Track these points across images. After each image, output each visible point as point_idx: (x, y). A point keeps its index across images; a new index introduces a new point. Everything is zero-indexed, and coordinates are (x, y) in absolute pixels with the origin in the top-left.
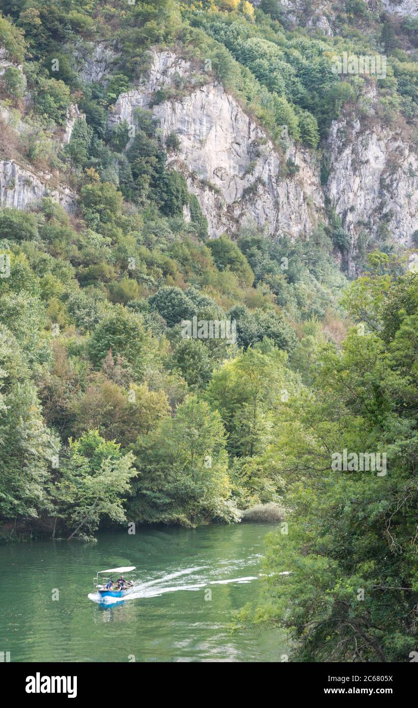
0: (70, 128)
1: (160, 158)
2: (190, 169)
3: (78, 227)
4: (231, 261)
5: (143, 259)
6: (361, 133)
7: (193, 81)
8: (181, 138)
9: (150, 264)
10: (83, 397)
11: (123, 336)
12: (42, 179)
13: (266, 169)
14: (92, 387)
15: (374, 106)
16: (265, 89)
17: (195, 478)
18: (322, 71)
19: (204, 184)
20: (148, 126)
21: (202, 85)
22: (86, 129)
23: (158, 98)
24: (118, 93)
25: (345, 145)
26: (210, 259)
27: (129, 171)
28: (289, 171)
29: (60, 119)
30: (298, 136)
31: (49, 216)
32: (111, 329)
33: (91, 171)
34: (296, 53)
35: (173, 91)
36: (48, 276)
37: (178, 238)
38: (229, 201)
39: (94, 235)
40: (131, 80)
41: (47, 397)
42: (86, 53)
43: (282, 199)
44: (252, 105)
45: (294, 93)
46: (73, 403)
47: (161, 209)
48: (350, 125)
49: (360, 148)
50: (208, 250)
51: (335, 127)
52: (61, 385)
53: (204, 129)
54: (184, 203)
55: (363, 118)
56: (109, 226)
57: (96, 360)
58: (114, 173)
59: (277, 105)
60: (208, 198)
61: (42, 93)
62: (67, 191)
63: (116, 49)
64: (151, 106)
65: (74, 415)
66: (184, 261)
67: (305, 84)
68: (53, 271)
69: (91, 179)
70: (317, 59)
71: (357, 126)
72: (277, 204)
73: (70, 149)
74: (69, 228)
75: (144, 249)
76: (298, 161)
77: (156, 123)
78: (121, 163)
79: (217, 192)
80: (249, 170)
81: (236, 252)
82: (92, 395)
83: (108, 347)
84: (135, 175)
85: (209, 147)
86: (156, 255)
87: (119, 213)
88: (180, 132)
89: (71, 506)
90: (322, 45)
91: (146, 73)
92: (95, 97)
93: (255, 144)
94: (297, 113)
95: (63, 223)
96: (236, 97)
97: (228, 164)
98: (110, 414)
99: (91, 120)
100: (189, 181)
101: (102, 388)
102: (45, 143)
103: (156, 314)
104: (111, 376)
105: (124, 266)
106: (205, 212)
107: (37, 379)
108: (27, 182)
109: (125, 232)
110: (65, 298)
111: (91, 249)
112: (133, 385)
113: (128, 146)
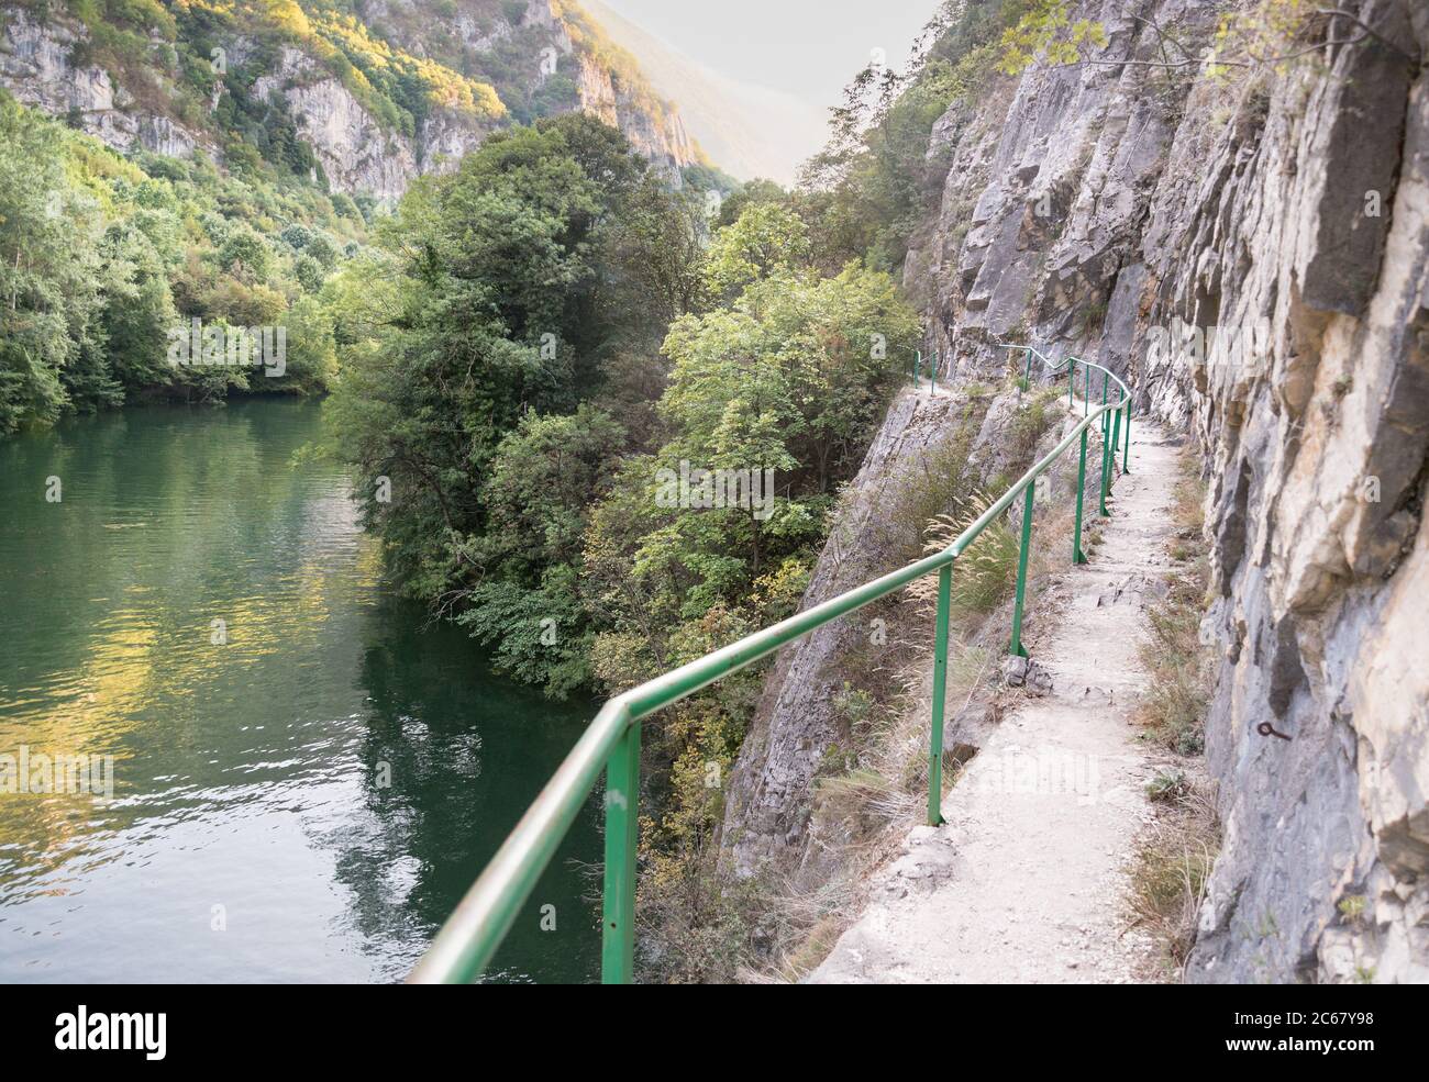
0: (216, 99)
1: (293, 131)
2: (316, 141)
3: (224, 175)
4: (348, 211)
5: (277, 203)
6: (445, 130)
8: (308, 117)
9: (283, 207)
12: (193, 135)
13: (376, 148)
16: (374, 89)
17: (309, 358)
18: (418, 82)
19: (327, 153)
20: (283, 106)
21: (323, 78)
22: (232, 103)
24: (256, 76)
26: (331, 208)
27: (266, 137)
28: (392, 151)
29: (208, 91)
30: (398, 125)
31: (199, 164)
32: (239, 242)
33: (234, 134)
36: (190, 202)
37: (306, 191)
38: (347, 168)
39: (237, 181)
40: (267, 67)
41: (180, 291)
43: (387, 171)
44: (364, 99)
45: (397, 96)
46: (204, 297)
47: (293, 169)
48: (438, 123)
49: (445, 141)
50: (330, 202)
51: (427, 124)
52: (194, 283)
53: (327, 113)
54: (311, 166)
55: (448, 119)
56: (250, 176)
57: (225, 266)
58: (254, 137)
59: (384, 103)
60: (329, 166)
61: (192, 69)
62: (215, 147)
64: (284, 89)
65: (206, 307)
66: (310, 207)
69: (235, 141)
71: (444, 124)
72: (383, 174)
73: (217, 115)
74: (216, 175)
75: (278, 197)
76: (399, 145)
77: (288, 103)
78: (260, 131)
79: (338, 161)
80: (362, 147)
81: (352, 205)
82: (221, 292)
83: (236, 255)
84: (271, 141)
85: (330, 126)
86: (288, 200)
87: (258, 168)
88: (308, 112)
89: (203, 377)
92: (238, 77)
93: (367, 128)
94: (398, 110)
95: (211, 170)
96: (351, 92)
97: (347, 143)
98: (234, 307)
99: (236, 95)
100: (315, 150)
101: (226, 287)
102: (195, 108)
103: (287, 243)
104: (239, 279)
105: (262, 207)
106: (328, 175)
107: (169, 275)
108: (180, 137)
109: (263, 182)
110: (202, 218)
111: (234, 193)
112: (256, 286)
113: (266, 119)
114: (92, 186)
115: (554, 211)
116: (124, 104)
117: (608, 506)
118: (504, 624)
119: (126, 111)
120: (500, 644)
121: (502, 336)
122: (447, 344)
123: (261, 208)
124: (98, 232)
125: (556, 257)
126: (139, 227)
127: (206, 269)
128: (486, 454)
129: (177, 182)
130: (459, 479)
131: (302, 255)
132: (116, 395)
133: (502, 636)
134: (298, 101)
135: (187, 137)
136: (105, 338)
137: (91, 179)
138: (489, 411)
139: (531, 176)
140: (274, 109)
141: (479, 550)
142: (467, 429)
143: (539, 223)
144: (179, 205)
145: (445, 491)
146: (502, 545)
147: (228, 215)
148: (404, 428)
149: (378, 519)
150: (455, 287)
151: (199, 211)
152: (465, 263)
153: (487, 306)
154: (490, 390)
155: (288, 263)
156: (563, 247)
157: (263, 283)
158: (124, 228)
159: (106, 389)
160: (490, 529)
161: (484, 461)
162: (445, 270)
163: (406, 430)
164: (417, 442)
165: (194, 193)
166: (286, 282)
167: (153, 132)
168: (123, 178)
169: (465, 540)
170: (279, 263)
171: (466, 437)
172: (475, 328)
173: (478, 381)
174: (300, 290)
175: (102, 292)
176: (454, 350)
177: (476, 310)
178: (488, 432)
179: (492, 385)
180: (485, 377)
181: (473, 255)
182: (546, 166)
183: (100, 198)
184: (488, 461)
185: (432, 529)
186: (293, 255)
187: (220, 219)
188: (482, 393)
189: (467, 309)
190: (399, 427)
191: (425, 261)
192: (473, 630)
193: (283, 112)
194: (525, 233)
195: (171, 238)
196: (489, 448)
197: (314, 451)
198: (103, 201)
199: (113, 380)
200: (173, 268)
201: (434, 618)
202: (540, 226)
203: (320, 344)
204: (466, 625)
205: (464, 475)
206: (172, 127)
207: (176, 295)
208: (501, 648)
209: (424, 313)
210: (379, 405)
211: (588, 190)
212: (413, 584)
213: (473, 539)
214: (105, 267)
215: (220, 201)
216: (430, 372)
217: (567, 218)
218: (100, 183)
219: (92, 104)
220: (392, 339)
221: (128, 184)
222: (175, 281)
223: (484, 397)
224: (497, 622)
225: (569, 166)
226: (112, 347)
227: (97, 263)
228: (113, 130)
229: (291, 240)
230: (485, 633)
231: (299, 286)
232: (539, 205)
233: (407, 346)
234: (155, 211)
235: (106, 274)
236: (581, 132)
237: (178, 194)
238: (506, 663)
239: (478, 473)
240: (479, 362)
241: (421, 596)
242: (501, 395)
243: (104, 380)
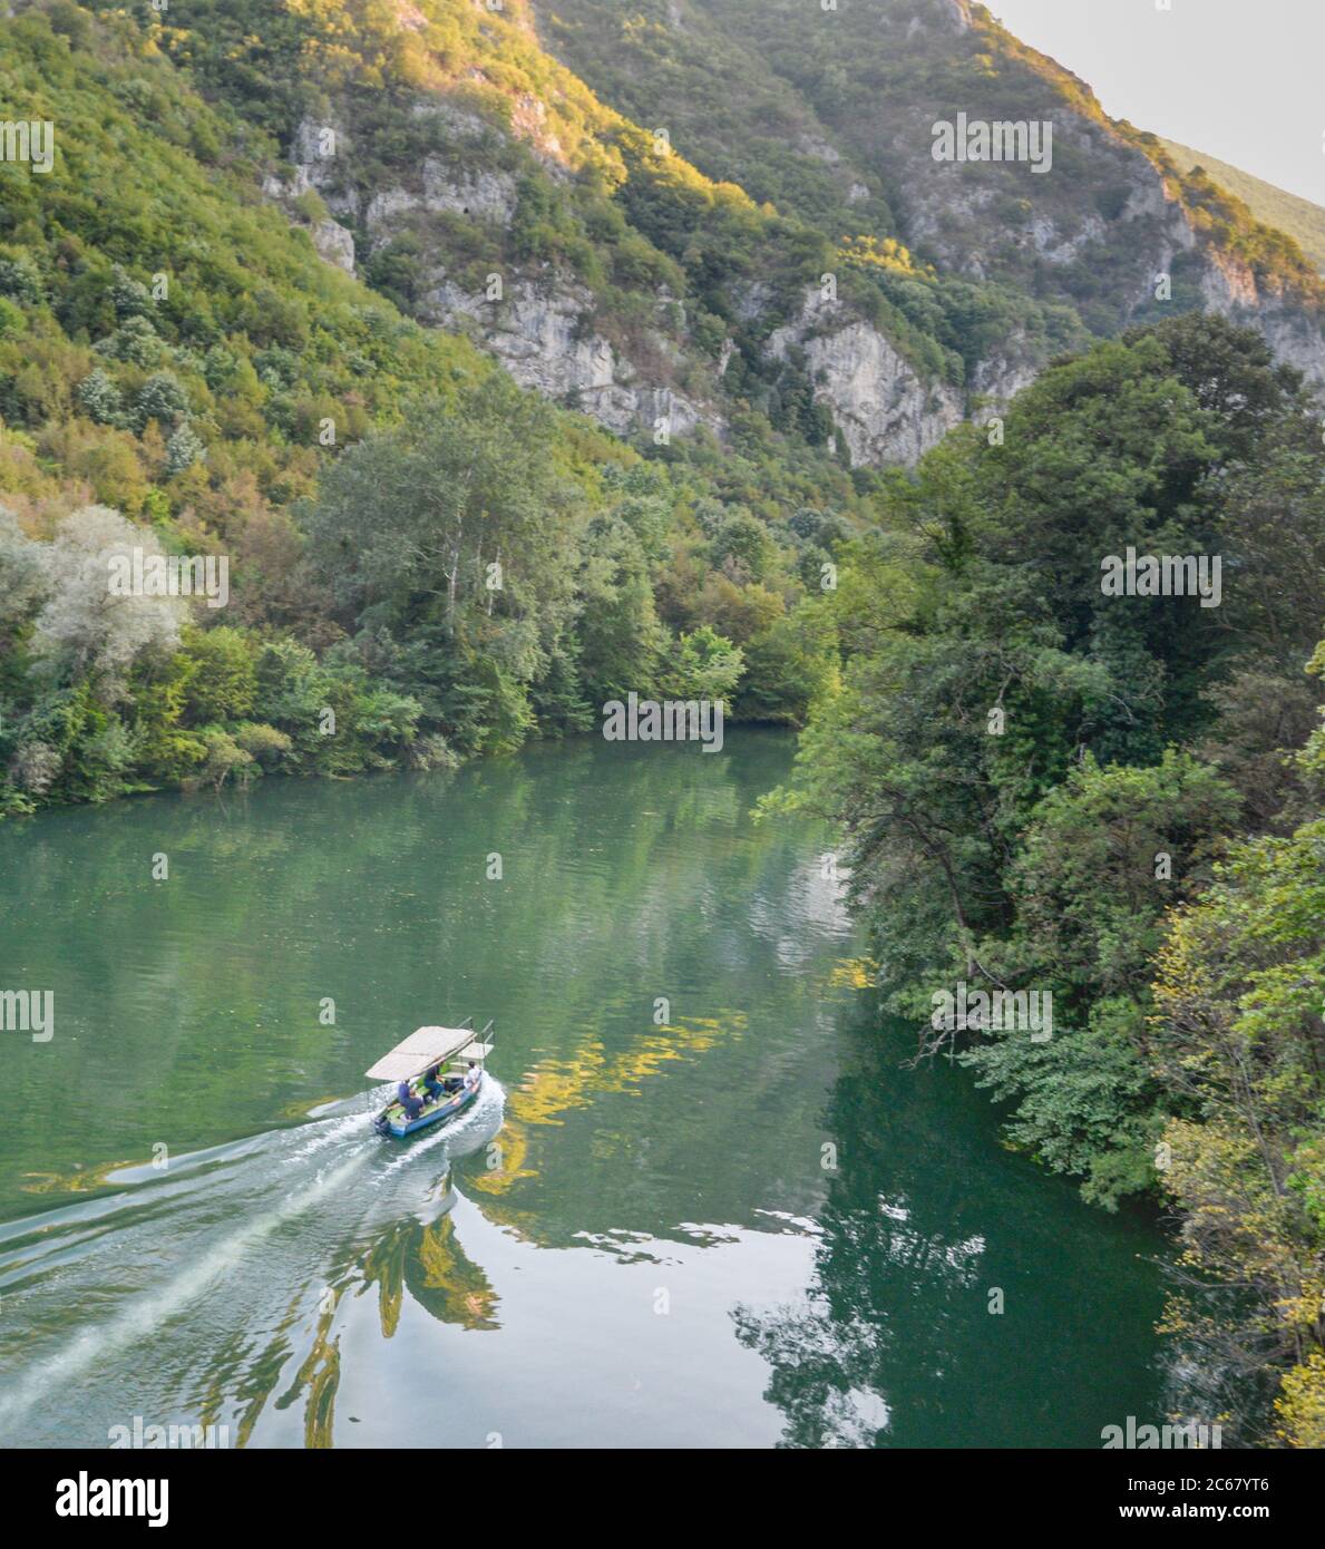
0: (725, 361)
1: (810, 391)
2: (838, 401)
3: (727, 452)
4: (871, 489)
5: (786, 483)
6: (1005, 373)
7: (844, 318)
8: (830, 372)
9: (792, 488)
10: (700, 595)
11: (744, 540)
12: (695, 407)
13: (911, 405)
14: (709, 586)
15: (1021, 347)
16: (914, 329)
17: (805, 679)
18: (971, 313)
19: (850, 416)
20: (799, 359)
21: (852, 322)
22: (742, 364)
23: (810, 334)
24: (772, 328)
25: (990, 384)
26: (851, 486)
27: (778, 403)
28: (932, 406)
29: (715, 352)
30: (943, 372)
31: (699, 441)
32: (735, 533)
33: (742, 401)
34: (948, 296)
35: (825, 328)
37: (821, 465)
38: (873, 433)
39: (741, 460)
40: (785, 316)
41: (663, 594)
42: (745, 290)
43: (925, 433)
44: (901, 344)
45: (943, 334)
46: (690, 601)
47: (808, 439)
48: (996, 365)
49: (1004, 388)
50: (848, 477)
51: (981, 367)
52: (679, 583)
53: (853, 365)
54: (830, 433)
55: (1010, 358)
56: (755, 452)
57: (716, 562)
58: (764, 401)
59: (926, 345)
60: (851, 432)
61: (699, 327)
62: (718, 419)
63: (773, 288)
64: (803, 341)
65: (691, 613)
66: (825, 486)
67: (954, 325)
68: (690, 482)
69: (742, 409)
70: (968, 302)
71: (1003, 365)
72: (919, 439)
73: (725, 381)
74: (718, 453)
75: (788, 475)
76: (942, 398)
77: (807, 357)
78: (772, 395)
79: (863, 425)
80: (894, 405)
81: (877, 481)
82: (709, 594)
83: (730, 549)
84: (784, 407)
85: (857, 382)
86: (799, 479)
87: (766, 441)
88: (830, 367)
90: (973, 289)
91: (800, 310)
92: (751, 333)
93: (903, 379)
94: (945, 353)
95: (713, 447)
96: (885, 335)
97: (874, 399)
99: (745, 354)
100: (835, 414)
101: (719, 588)
102: (700, 376)
103: (794, 533)
104: (730, 578)
105: (767, 488)
106: (849, 444)
107: (653, 575)
108: (681, 410)
109: (771, 458)
110: (695, 504)
111: (737, 473)
112: (750, 586)
113: (779, 379)
114: (581, 473)
115: (1142, 458)
116: (624, 377)
117: (1202, 915)
118: (1028, 1076)
119: (625, 384)
120: (1020, 1105)
121: (1051, 647)
122: (973, 657)
123: (766, 491)
124: (580, 524)
125: (1142, 527)
126: (625, 518)
127: (695, 565)
128: (1019, 818)
129: (674, 465)
130: (978, 852)
131: (810, 546)
132: (584, 718)
133: (1023, 1093)
134: (818, 352)
135: (689, 409)
136: (578, 650)
137: (582, 465)
138: (1027, 756)
139: (1110, 408)
140: (790, 366)
141: (995, 959)
142: (995, 780)
143: (1118, 477)
144: (671, 491)
145: (956, 868)
146: (1035, 955)
147: (726, 500)
148: (906, 774)
149: (863, 899)
150: (987, 574)
151: (693, 496)
152: (1005, 542)
153: (1034, 603)
154: (1031, 725)
155: (792, 556)
156: (1152, 512)
157: (758, 582)
158: (608, 519)
159: (575, 710)
160: (1019, 930)
161: (1015, 828)
162: (978, 551)
163: (907, 777)
164: (923, 795)
165: (689, 475)
166: (786, 581)
167: (653, 408)
168: (613, 462)
169: (978, 942)
170: (779, 557)
171: (993, 792)
172: (1015, 635)
173: (1012, 711)
174: (801, 591)
175: (579, 596)
176: (981, 665)
177: (1015, 609)
178: (1024, 786)
179: (1033, 717)
180: (1024, 705)
181: (1017, 529)
182: (1133, 393)
183: (588, 487)
184: (1019, 829)
185: (936, 918)
186: (799, 547)
187: (719, 505)
188: (1019, 729)
189: (1003, 606)
190: (899, 774)
191: (947, 537)
192: (982, 1077)
193: (801, 370)
194: (1096, 493)
195: (660, 530)
196: (1024, 810)
197: (784, 799)
198: (592, 489)
199: (583, 700)
200: (658, 566)
201: (927, 1050)
202: (1118, 483)
203: (821, 659)
204: (973, 1067)
205: (985, 847)
206: (674, 400)
207: (658, 599)
208: (1020, 1111)
209: (941, 612)
210: (872, 741)
211: (1198, 425)
212: (903, 996)
213: (989, 943)
214: (584, 566)
215: (721, 485)
216: (946, 695)
217: (1162, 468)
218: (590, 470)
219: (591, 381)
220: (895, 647)
221: (619, 469)
222: (659, 581)
223: (1020, 735)
224: (1018, 1071)
225: (1170, 391)
226: (583, 661)
227: (576, 561)
228: (611, 409)
229: (798, 528)
230: (999, 1085)
231: (802, 586)
232: (1121, 450)
233: (914, 659)
234: (644, 499)
235: (586, 575)
236: (1192, 340)
237: (672, 478)
238: (1026, 1135)
239: (1005, 847)
240: (1016, 682)
241: (913, 1014)
242: (1044, 733)
243: (573, 700)
